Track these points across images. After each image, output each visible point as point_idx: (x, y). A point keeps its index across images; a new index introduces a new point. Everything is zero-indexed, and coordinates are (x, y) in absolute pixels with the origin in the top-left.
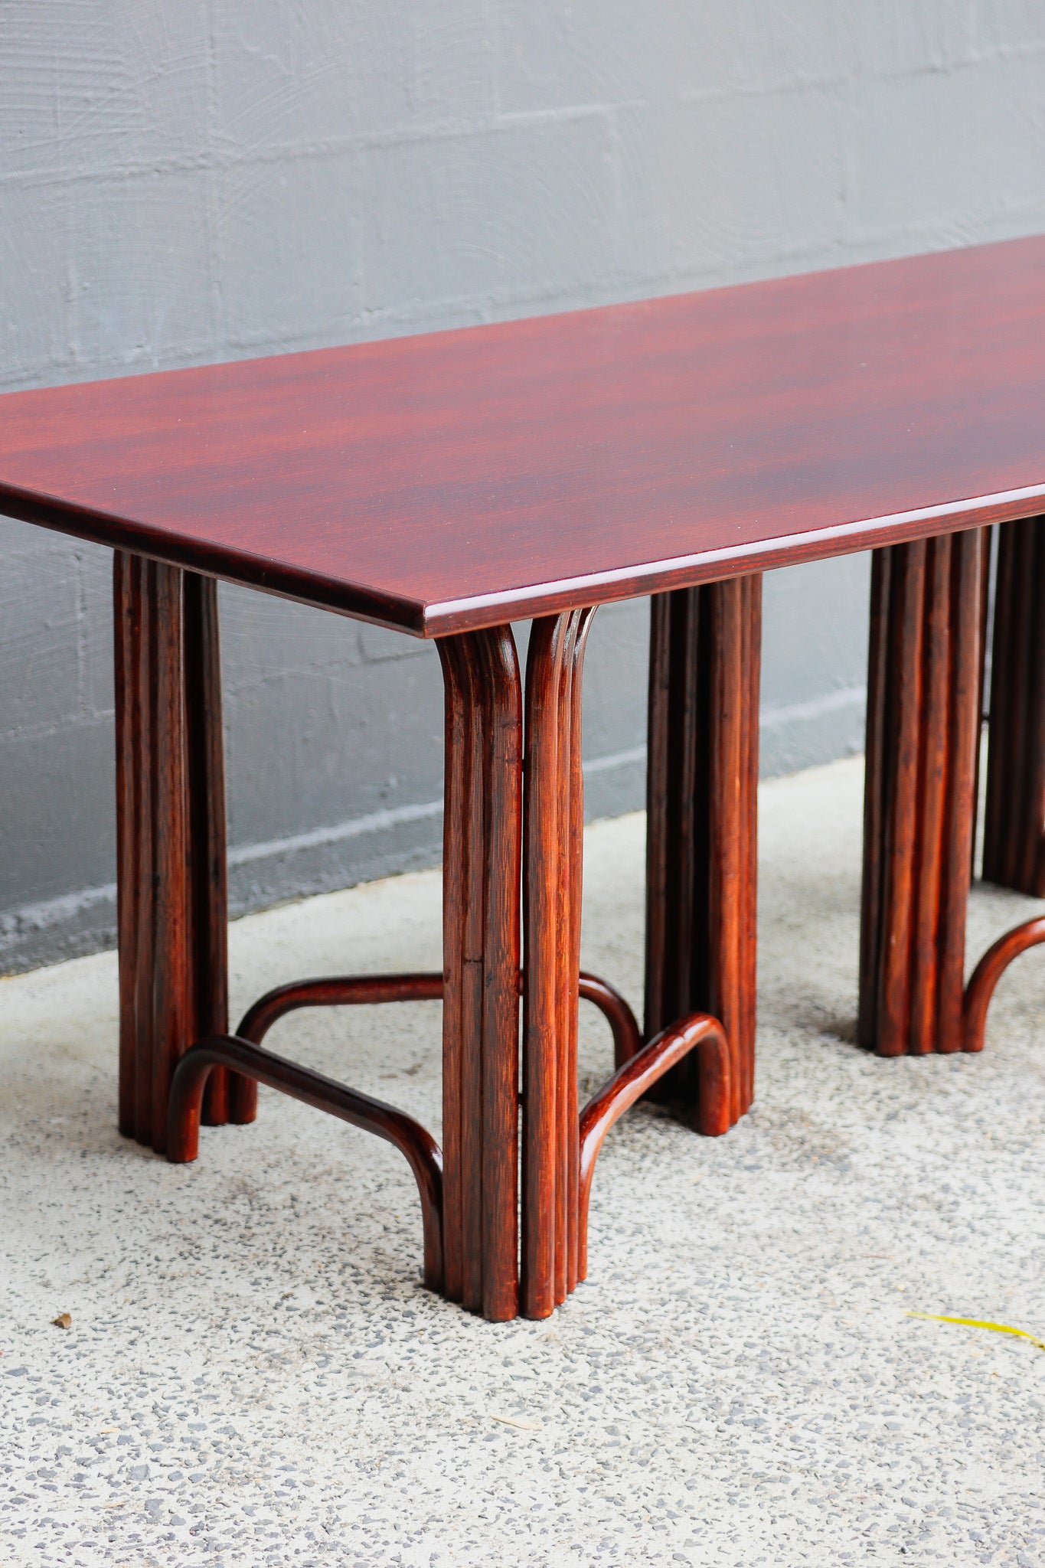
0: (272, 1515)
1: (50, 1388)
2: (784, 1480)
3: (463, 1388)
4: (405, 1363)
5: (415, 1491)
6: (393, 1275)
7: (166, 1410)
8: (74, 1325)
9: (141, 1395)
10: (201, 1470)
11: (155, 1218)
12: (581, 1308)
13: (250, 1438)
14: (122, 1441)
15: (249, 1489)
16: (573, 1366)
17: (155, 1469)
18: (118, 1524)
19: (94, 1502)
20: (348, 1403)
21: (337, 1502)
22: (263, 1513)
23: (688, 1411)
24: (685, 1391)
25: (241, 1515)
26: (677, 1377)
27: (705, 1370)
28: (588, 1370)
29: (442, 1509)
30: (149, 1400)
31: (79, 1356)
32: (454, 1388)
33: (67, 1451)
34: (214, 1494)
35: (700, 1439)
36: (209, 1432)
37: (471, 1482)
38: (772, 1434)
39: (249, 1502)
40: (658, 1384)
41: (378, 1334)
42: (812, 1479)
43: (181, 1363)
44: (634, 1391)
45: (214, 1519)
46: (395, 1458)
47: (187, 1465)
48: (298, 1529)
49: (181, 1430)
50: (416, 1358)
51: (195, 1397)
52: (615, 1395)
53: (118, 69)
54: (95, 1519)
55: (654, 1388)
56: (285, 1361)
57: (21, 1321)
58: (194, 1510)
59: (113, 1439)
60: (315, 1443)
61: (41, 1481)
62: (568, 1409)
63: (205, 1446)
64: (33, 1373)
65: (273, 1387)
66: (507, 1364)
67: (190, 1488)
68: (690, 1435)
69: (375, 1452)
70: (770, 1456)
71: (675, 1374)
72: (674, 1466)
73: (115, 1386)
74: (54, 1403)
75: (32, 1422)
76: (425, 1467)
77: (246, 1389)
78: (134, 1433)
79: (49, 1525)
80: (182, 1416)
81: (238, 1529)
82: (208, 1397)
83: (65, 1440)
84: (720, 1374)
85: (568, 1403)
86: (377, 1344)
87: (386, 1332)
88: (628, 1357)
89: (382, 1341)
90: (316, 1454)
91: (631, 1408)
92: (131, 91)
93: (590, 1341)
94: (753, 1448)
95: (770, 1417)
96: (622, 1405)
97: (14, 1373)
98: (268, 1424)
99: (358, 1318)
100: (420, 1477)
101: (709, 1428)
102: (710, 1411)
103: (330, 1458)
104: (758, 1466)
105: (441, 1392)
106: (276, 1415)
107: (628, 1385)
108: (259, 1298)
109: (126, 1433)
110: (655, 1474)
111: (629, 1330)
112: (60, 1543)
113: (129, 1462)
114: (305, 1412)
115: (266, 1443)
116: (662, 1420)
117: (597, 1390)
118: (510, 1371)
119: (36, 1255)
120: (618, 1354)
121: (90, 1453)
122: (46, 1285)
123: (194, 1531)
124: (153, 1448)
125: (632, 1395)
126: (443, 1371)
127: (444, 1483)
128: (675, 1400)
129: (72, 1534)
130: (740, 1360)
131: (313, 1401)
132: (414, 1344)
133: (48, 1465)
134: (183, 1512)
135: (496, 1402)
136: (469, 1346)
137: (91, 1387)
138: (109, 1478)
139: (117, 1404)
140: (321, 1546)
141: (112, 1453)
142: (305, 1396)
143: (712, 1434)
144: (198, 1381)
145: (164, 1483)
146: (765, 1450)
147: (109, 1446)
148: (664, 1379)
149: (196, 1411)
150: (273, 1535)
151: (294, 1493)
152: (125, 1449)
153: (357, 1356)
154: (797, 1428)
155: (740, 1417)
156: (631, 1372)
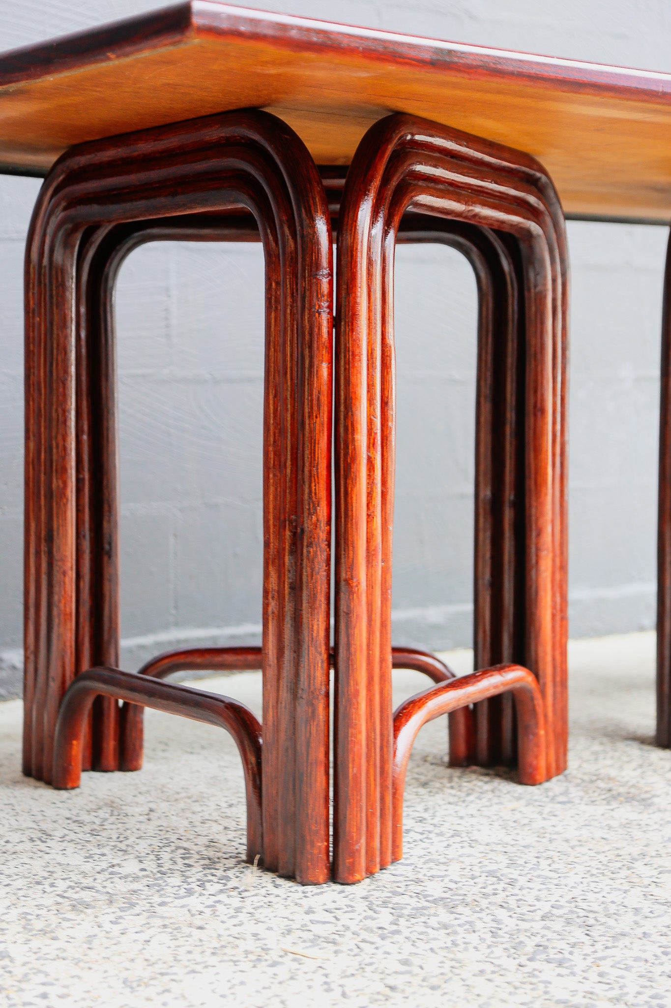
3: (259, 928)
4: (207, 910)
16: (375, 915)
23: (489, 951)
24: (488, 936)
26: (479, 925)
27: (511, 924)
28: (389, 918)
32: (249, 928)
35: (500, 971)
38: (577, 970)
40: (459, 929)
44: (434, 934)
50: (220, 907)
52: (414, 936)
55: (455, 933)
62: (362, 945)
66: (309, 912)
68: (490, 968)
70: (574, 985)
84: (525, 925)
85: (364, 941)
88: (432, 911)
89: (191, 895)
91: (429, 946)
93: (397, 899)
94: (557, 979)
95: (577, 958)
102: (513, 951)
105: (235, 930)
107: (430, 930)
116: (459, 956)
117: (397, 932)
118: (310, 917)
120: (423, 908)
125: (431, 936)
126: (242, 916)
128: (477, 943)
135: (289, 939)
148: (467, 927)
154: (605, 966)
155: (544, 956)
156: (433, 922)
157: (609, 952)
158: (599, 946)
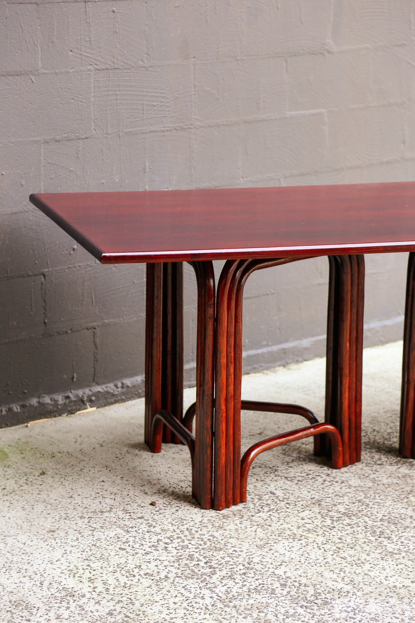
0: (231, 560)
1: (152, 523)
2: (400, 554)
3: (289, 526)
4: (269, 518)
5: (276, 554)
6: (261, 493)
7: (191, 529)
8: (157, 505)
9: (183, 525)
10: (205, 546)
11: (179, 475)
12: (326, 504)
13: (220, 538)
14: (178, 538)
15: (222, 552)
16: (325, 520)
17: (190, 546)
18: (180, 561)
19: (172, 554)
20: (251, 529)
21: (251, 556)
22: (227, 559)
23: (365, 534)
24: (364, 528)
25: (220, 559)
27: (370, 523)
28: (330, 522)
29: (286, 559)
30: (185, 527)
31: (160, 514)
32: (285, 526)
33: (161, 540)
34: (211, 553)
35: (370, 541)
36: (207, 536)
37: (295, 552)
38: (394, 541)
39: (222, 556)
40: (354, 526)
41: (258, 510)
42: (409, 554)
43: (194, 516)
44: (346, 528)
45: (211, 560)
46: (269, 545)
47: (201, 545)
48: (240, 564)
49: (197, 535)
50: (272, 517)
51: (200, 526)
52: (340, 529)
53: (164, 95)
54: (173, 559)
55: (353, 527)
56: (228, 517)
57: (139, 503)
58: (205, 557)
59: (175, 537)
60: (242, 540)
61: (153, 548)
62: (325, 532)
63: (205, 540)
64: (146, 518)
65: (225, 524)
66: (303, 519)
67: (202, 551)
68: (367, 541)
69: (262, 543)
70: (394, 547)
71: (360, 524)
72: (362, 549)
73: (173, 522)
74: (154, 527)
75: (148, 532)
76: (280, 547)
77: (217, 525)
78: (182, 536)
79: (158, 561)
80: (197, 532)
81: (220, 563)
82: (204, 526)
83: (159, 537)
84: (375, 524)
85: (325, 531)
86: (258, 513)
87: (261, 509)
88: (343, 519)
89: (260, 512)
90: (242, 543)
91: (346, 533)
92: (168, 102)
93: (330, 513)
94: (388, 545)
95: (393, 536)
96: (343, 532)
97: (140, 518)
98: (225, 534)
99: (251, 506)
100: (278, 550)
101: (373, 539)
102: (373, 534)
103: (247, 545)
104: (391, 550)
105: (282, 527)
106: (228, 532)
107: (344, 526)
109: (179, 536)
110: (356, 551)
111: (343, 510)
112: (163, 565)
113: (181, 544)
114: (237, 531)
115: (226, 539)
116: (357, 536)
117: (334, 527)
118: (304, 521)
119: (141, 485)
120: (340, 517)
121: (169, 541)
122: (146, 493)
123: (206, 563)
124: (189, 540)
125: (346, 529)
126: (282, 521)
127: (286, 552)
128: (361, 531)
129: (166, 563)
131: (239, 528)
132: (271, 513)
133: (155, 544)
134: (201, 558)
135: (300, 530)
136: (290, 514)
137: (166, 523)
138: (176, 548)
139: (175, 528)
140: (248, 568)
141: (176, 541)
142: (236, 527)
143: (374, 540)
144: (200, 522)
145: (194, 550)
146: (391, 545)
147: (174, 539)
148: (356, 525)
149: (201, 530)
150: (231, 565)
151: (237, 553)
152: (179, 540)
153: (252, 516)
154: (403, 539)
155: (383, 536)
156: (345, 523)
157: (403, 534)
158: (400, 532)
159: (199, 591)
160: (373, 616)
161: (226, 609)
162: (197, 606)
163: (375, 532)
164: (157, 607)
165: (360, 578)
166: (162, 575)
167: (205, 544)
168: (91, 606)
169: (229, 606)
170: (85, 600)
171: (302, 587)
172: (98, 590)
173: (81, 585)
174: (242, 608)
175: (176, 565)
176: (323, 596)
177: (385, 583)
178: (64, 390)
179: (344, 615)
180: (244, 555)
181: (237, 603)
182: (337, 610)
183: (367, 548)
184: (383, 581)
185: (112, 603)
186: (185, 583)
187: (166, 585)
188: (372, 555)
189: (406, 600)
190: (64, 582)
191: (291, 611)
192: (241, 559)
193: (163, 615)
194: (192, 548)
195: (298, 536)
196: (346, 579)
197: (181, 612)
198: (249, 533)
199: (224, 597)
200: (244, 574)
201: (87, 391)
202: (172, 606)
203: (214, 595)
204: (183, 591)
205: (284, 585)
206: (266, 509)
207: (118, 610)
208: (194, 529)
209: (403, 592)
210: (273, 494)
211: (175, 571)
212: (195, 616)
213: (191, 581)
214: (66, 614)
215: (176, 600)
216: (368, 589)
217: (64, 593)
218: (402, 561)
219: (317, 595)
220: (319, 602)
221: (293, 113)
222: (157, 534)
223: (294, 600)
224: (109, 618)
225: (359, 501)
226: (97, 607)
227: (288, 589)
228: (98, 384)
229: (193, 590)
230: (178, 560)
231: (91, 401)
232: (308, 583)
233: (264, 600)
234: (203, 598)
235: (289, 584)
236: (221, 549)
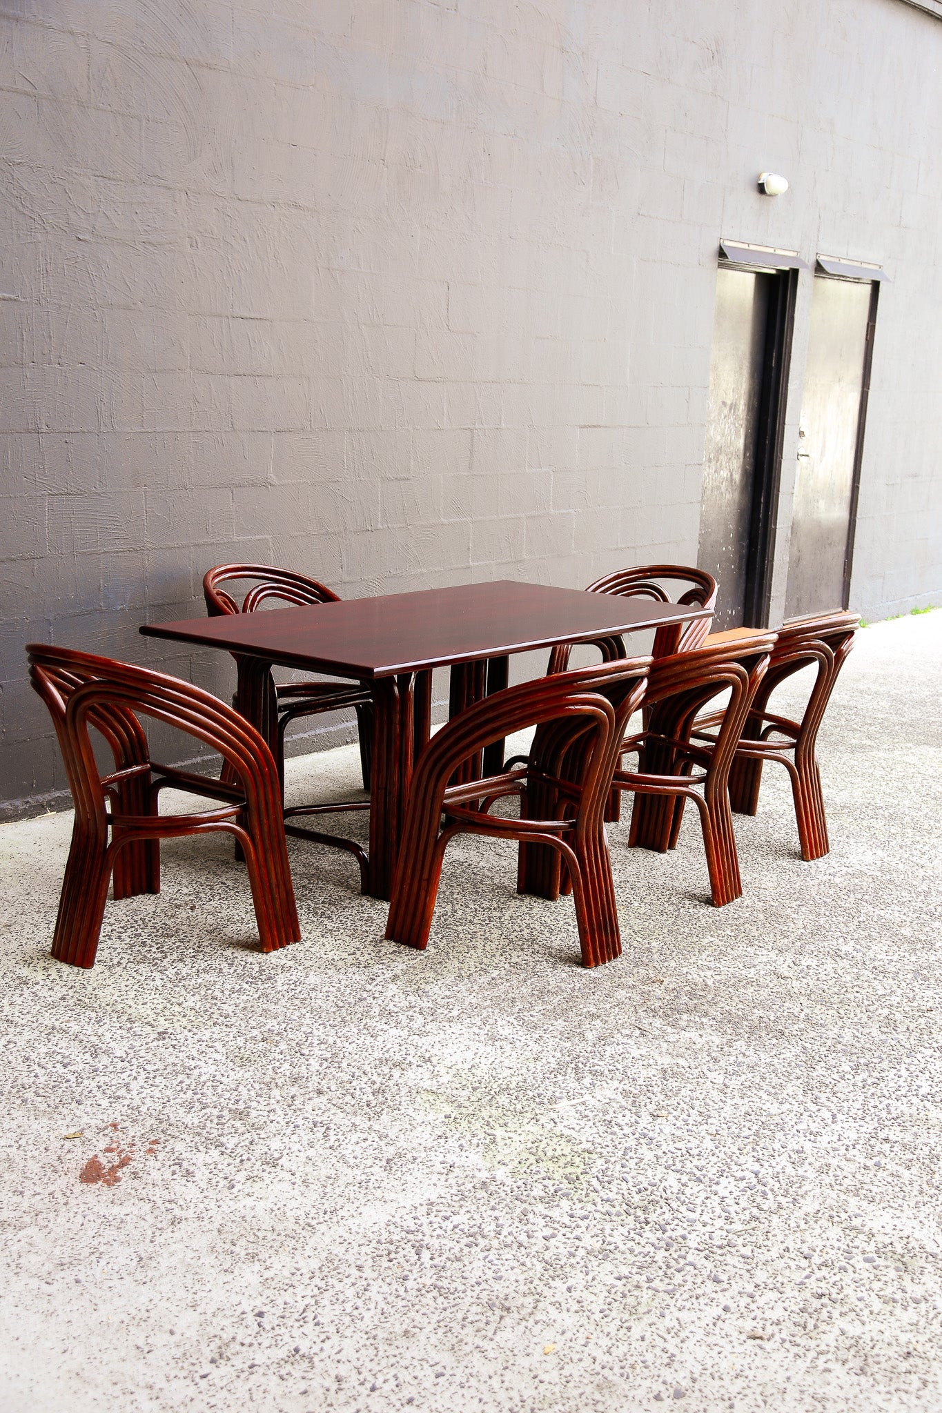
10: (158, 934)
13: (172, 926)
22: (178, 944)
32: (234, 912)
35: (312, 922)
43: (148, 907)
47: (153, 933)
49: (150, 924)
63: (158, 928)
67: (155, 938)
83: (113, 927)
99: (203, 895)
101: (315, 919)
108: (170, 891)
130: (323, 902)
134: (153, 944)
159: (150, 974)
160: (312, 986)
161: (176, 989)
162: (148, 987)
163: (317, 913)
164: (109, 991)
165: (302, 954)
166: (115, 962)
167: (158, 931)
168: (44, 992)
169: (177, 986)
170: (38, 987)
171: (248, 966)
172: (51, 978)
173: (35, 974)
174: (191, 987)
175: (129, 951)
176: (267, 972)
177: (325, 957)
178: (24, 796)
179: (286, 987)
180: (194, 939)
181: (186, 983)
182: (279, 983)
183: (310, 928)
184: (323, 955)
185: (65, 989)
186: (137, 967)
187: (119, 970)
188: (314, 933)
189: (343, 971)
190: (19, 971)
191: (237, 987)
192: (191, 944)
193: (114, 998)
194: (144, 937)
195: (246, 920)
196: (289, 956)
197: (132, 994)
198: (200, 920)
199: (174, 978)
200: (194, 956)
201: (47, 797)
202: (124, 988)
203: (165, 977)
204: (134, 974)
205: (231, 965)
206: (217, 898)
207: (71, 995)
208: (147, 918)
209: (340, 964)
210: (224, 884)
211: (127, 957)
212: (145, 996)
213: (143, 965)
214: (19, 1001)
215: (128, 983)
216: (308, 963)
217: (18, 982)
218: (340, 937)
219: (261, 971)
220: (263, 977)
221: (241, 538)
222: (111, 925)
223: (241, 977)
224: (62, 1002)
225: (304, 887)
226: (50, 992)
227: (235, 968)
228: (58, 789)
229: (144, 973)
230: (131, 948)
231: (51, 806)
232: (254, 961)
233: (212, 979)
234: (153, 980)
235: (236, 963)
236: (172, 936)
